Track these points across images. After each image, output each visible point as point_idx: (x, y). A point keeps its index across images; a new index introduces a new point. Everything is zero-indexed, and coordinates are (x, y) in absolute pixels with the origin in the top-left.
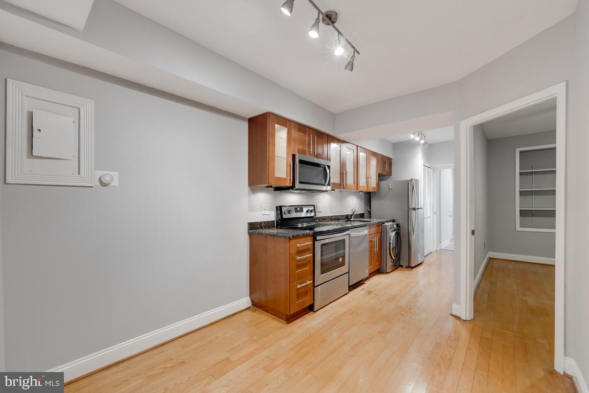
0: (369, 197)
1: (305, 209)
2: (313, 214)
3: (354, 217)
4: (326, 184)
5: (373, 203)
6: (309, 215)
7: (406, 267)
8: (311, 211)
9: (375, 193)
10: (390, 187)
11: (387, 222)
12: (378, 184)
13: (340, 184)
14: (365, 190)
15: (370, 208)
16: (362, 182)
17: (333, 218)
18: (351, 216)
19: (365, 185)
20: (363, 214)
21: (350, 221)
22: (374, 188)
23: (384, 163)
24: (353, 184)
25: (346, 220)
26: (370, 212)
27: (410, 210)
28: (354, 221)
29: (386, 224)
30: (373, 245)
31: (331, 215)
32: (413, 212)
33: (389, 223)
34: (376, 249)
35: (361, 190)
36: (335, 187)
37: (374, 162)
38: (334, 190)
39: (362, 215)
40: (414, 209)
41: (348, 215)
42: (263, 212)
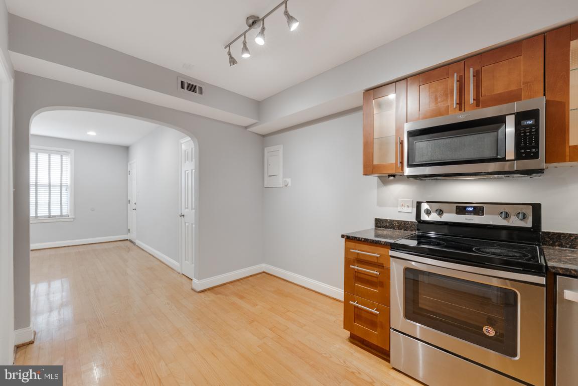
42: (400, 209)
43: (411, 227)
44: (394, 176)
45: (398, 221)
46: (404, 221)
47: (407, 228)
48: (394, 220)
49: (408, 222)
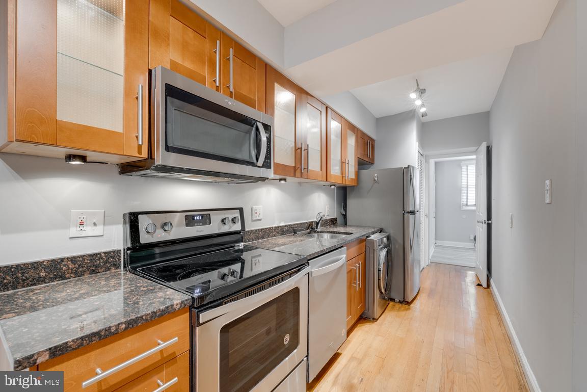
0: (343, 193)
1: (216, 218)
2: (237, 227)
3: (322, 225)
4: (260, 163)
5: (351, 202)
6: (226, 229)
7: (400, 302)
8: (233, 221)
9: (352, 188)
10: (376, 179)
11: (373, 233)
12: (358, 174)
13: (295, 169)
14: (339, 182)
15: (345, 210)
16: (335, 170)
17: (286, 228)
18: (317, 224)
19: (339, 174)
20: (336, 219)
21: (315, 232)
22: (352, 179)
23: (365, 144)
24: (320, 171)
25: (309, 230)
26: (345, 216)
27: (406, 215)
28: (322, 232)
29: (372, 237)
30: (353, 277)
31: (283, 224)
32: (411, 216)
33: (376, 235)
34: (358, 283)
35: (333, 181)
36: (285, 173)
37: (352, 141)
38: (285, 180)
39: (333, 222)
40: (412, 212)
41: (312, 222)
42: (74, 231)
43: (106, 262)
44: (83, 158)
45: (73, 259)
46: (90, 256)
47: (98, 266)
48: (62, 260)
49: (100, 254)
